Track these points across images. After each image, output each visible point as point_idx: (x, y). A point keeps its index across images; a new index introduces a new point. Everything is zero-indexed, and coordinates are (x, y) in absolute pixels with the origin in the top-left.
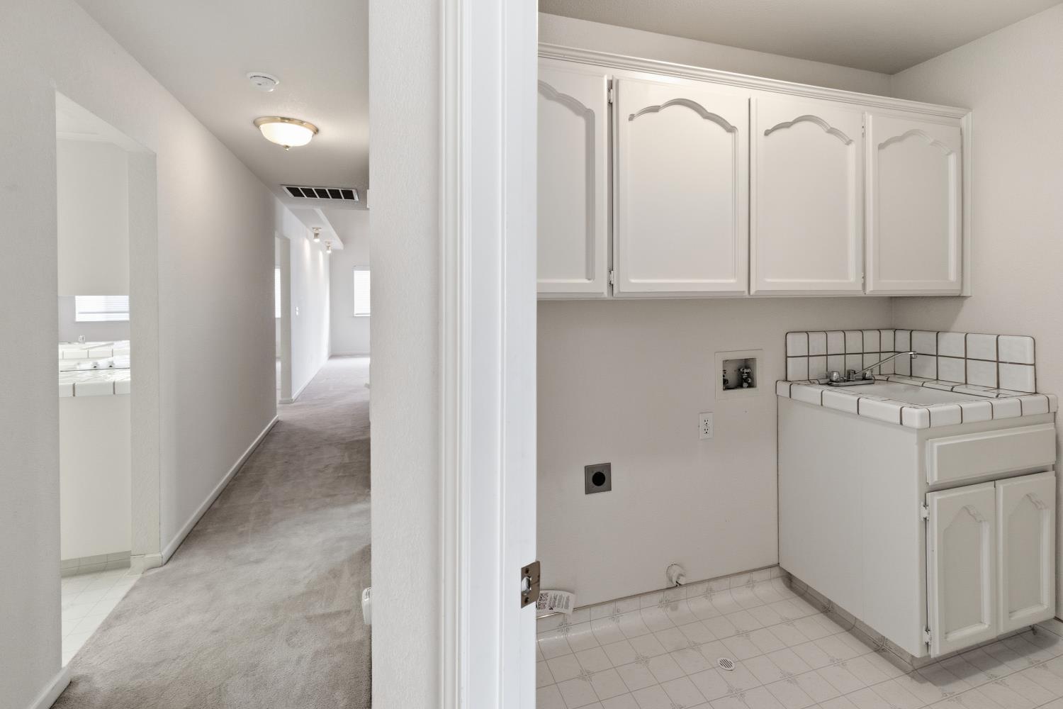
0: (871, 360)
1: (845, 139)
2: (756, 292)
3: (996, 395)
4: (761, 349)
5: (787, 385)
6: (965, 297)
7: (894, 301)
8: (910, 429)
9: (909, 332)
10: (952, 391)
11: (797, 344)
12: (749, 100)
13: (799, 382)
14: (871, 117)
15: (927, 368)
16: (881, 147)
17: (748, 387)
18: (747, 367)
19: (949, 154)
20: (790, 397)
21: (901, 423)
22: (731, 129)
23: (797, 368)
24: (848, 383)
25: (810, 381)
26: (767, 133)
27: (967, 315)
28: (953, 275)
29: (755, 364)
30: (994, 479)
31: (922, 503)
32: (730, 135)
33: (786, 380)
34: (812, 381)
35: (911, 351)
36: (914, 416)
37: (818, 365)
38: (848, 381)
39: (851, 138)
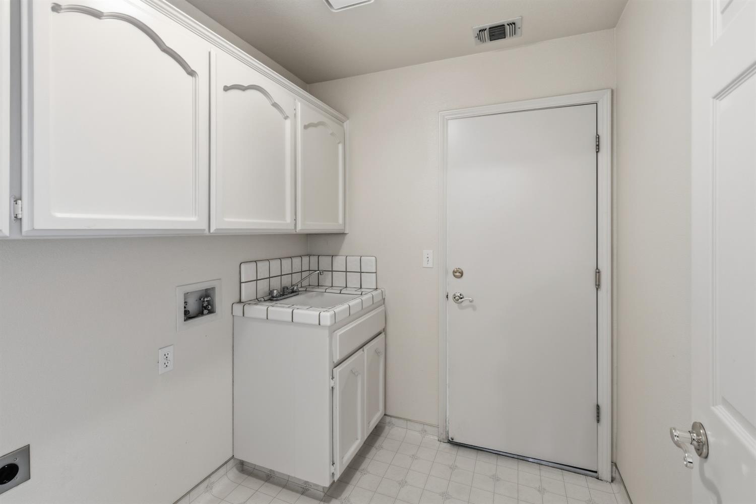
0: (296, 278)
1: (284, 115)
2: (215, 230)
3: (361, 292)
4: (220, 279)
5: (240, 306)
6: (346, 234)
7: (309, 237)
8: (325, 327)
9: (317, 257)
10: (340, 293)
11: (248, 272)
12: (210, 53)
13: (249, 302)
14: (299, 104)
15: (326, 280)
16: (306, 127)
17: (208, 314)
18: (207, 296)
19: (339, 143)
20: (243, 316)
21: (319, 324)
22: (192, 73)
23: (248, 292)
24: (283, 297)
25: (257, 301)
26: (226, 89)
27: (347, 246)
28: (341, 221)
29: (214, 293)
30: (362, 347)
31: (331, 377)
32: (190, 77)
33: (240, 302)
34: (259, 299)
35: (318, 270)
36: (327, 317)
37: (263, 286)
38: (283, 295)
39: (288, 115)
